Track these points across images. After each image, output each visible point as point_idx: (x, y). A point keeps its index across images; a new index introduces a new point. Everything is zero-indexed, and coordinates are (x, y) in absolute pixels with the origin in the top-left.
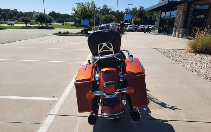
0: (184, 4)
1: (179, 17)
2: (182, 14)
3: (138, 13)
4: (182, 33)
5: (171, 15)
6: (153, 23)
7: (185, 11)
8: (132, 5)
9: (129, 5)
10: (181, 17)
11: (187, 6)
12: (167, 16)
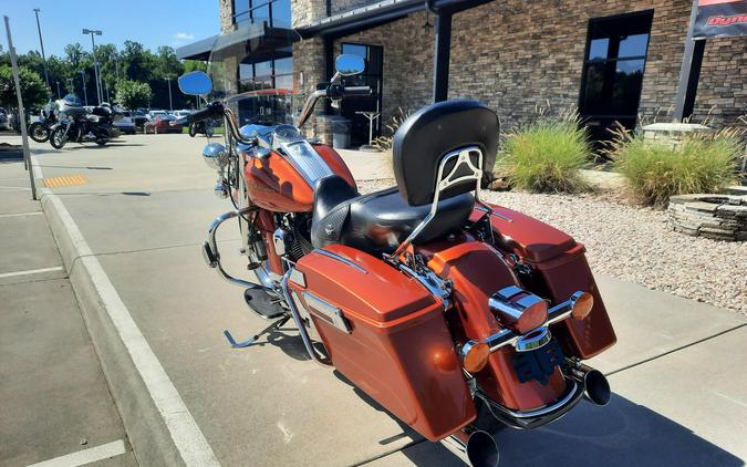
0: (312, 40)
1: (305, 80)
2: (315, 71)
3: (123, 65)
4: (327, 131)
5: (276, 73)
6: (189, 102)
7: (320, 61)
8: (99, 33)
9: (86, 32)
10: (311, 81)
11: (322, 47)
12: (263, 77)
